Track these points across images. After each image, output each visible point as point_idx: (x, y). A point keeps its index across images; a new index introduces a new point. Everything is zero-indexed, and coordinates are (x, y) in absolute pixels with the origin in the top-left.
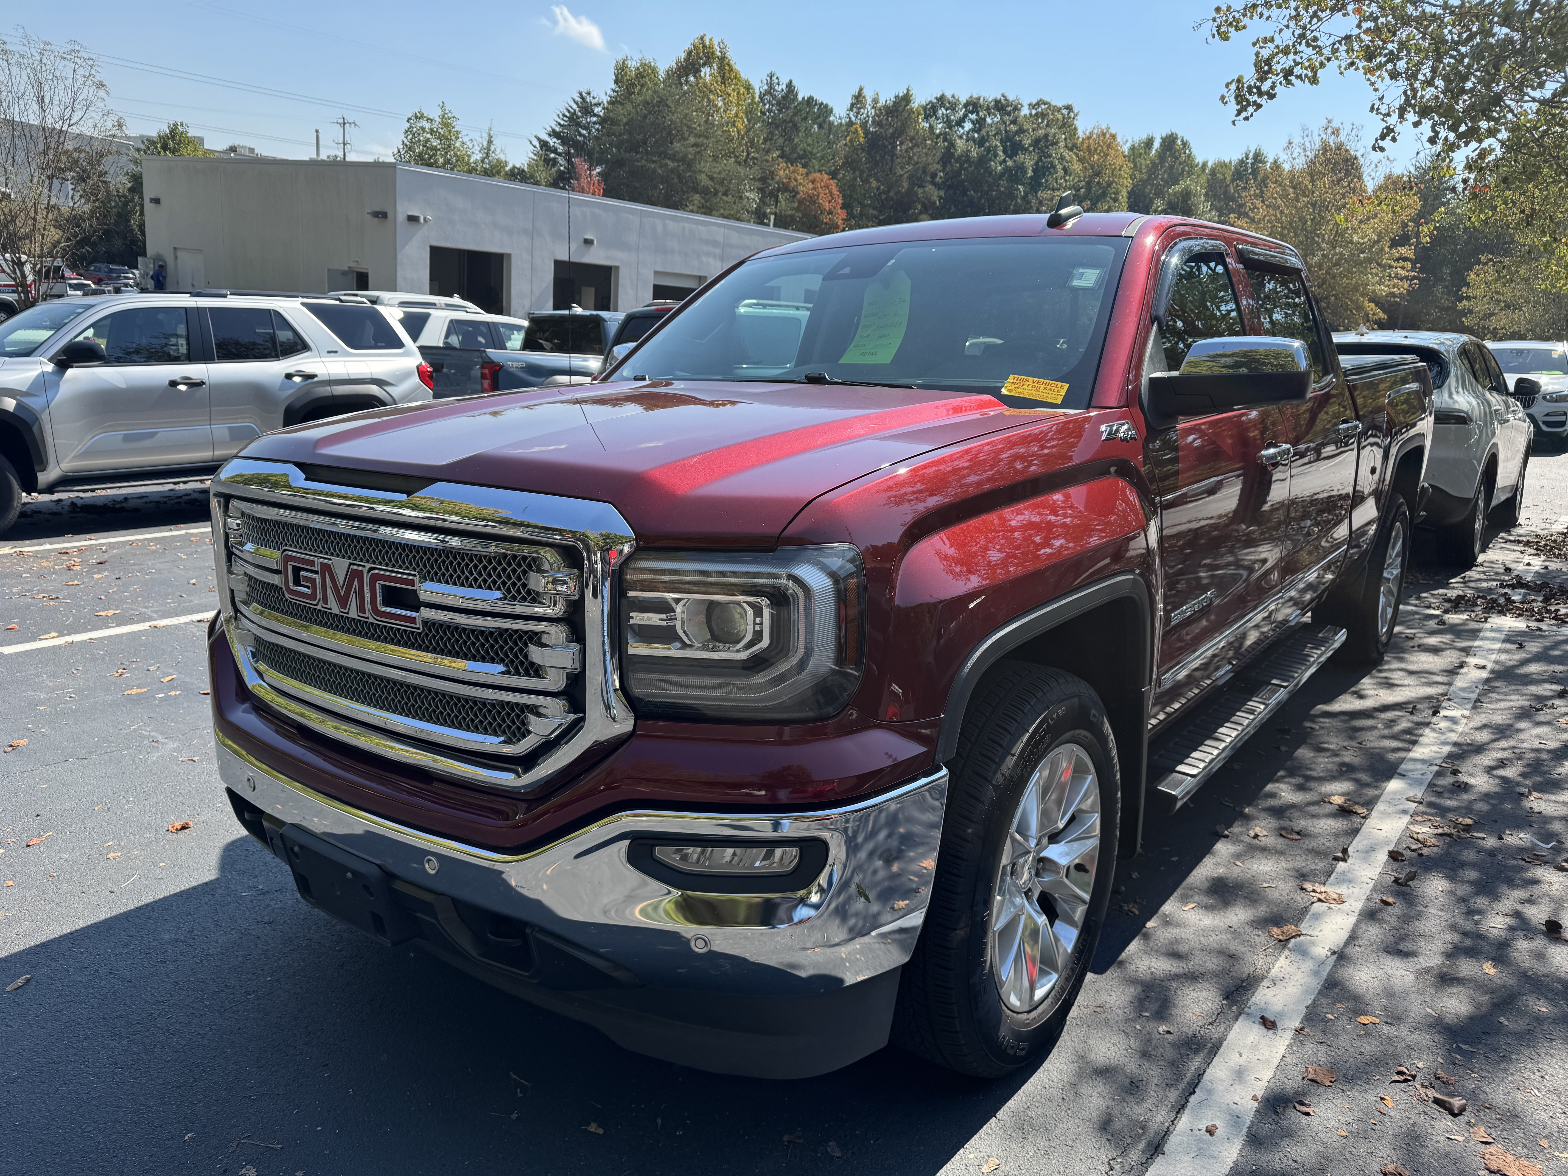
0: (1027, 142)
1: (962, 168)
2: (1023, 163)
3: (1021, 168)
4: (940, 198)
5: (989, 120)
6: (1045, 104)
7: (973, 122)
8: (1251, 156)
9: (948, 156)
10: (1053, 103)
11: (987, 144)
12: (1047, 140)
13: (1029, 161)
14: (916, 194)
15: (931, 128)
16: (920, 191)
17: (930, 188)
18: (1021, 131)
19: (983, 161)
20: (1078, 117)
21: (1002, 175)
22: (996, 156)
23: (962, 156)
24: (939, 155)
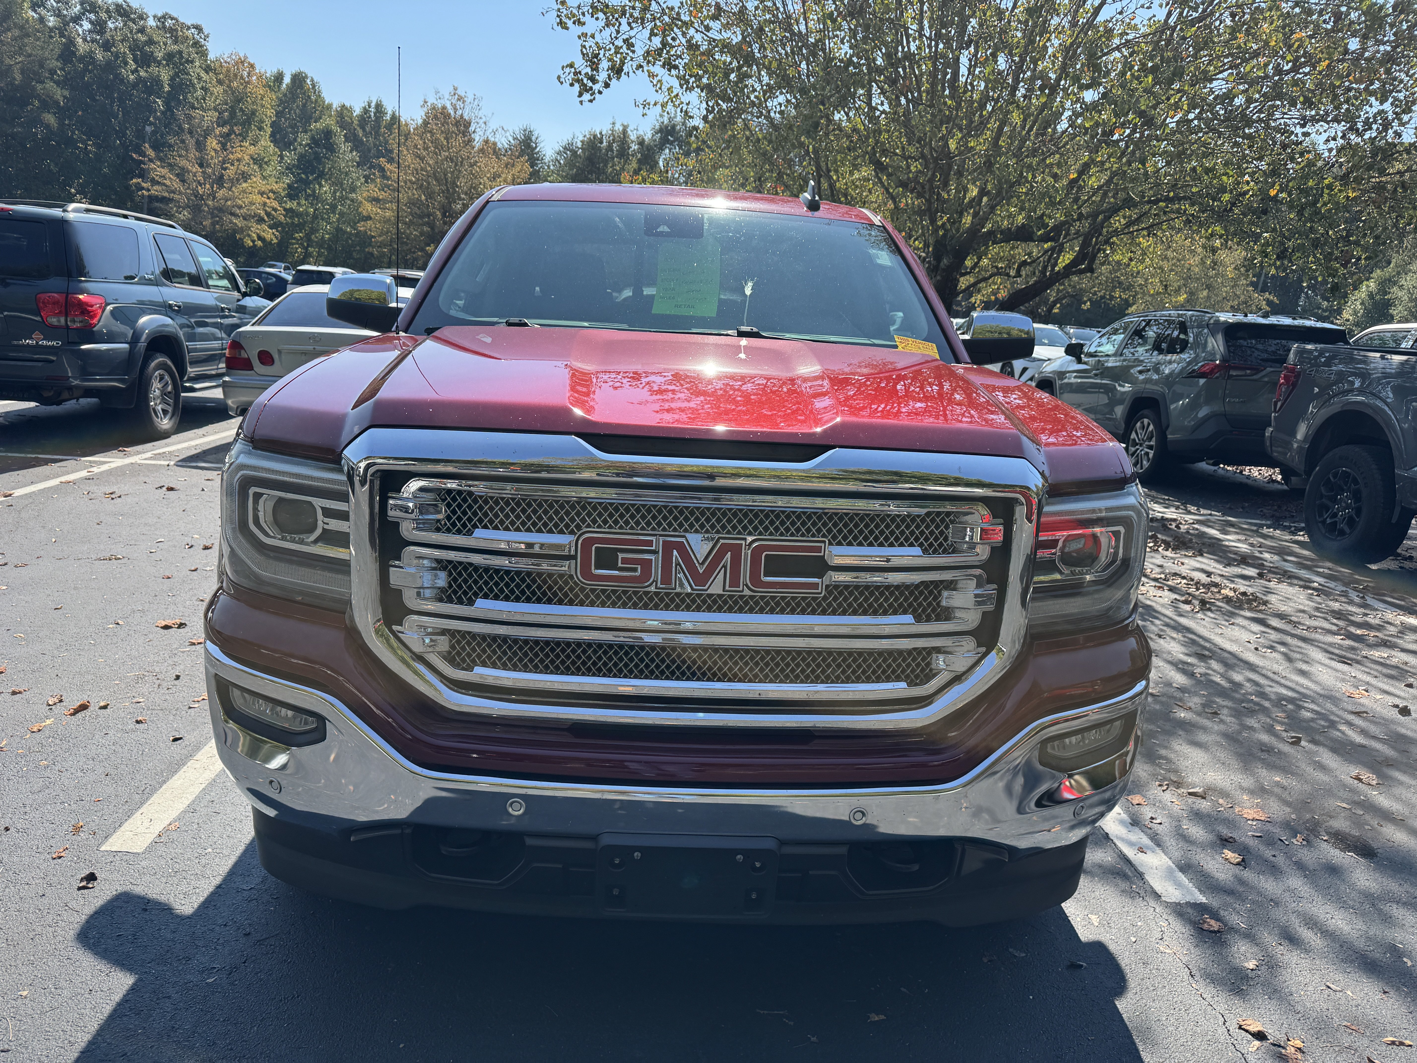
0: (159, 55)
1: (86, 70)
2: (159, 76)
3: (157, 81)
4: (65, 97)
5: (110, 25)
6: (172, 19)
7: (91, 22)
8: (373, 105)
9: (68, 52)
10: (181, 20)
11: (113, 49)
12: (182, 57)
13: (165, 75)
14: (34, 89)
15: (42, 20)
16: (39, 86)
17: (50, 85)
18: (151, 42)
19: (110, 67)
20: (209, 39)
21: (135, 85)
22: (126, 63)
23: (85, 56)
24: (57, 51)
